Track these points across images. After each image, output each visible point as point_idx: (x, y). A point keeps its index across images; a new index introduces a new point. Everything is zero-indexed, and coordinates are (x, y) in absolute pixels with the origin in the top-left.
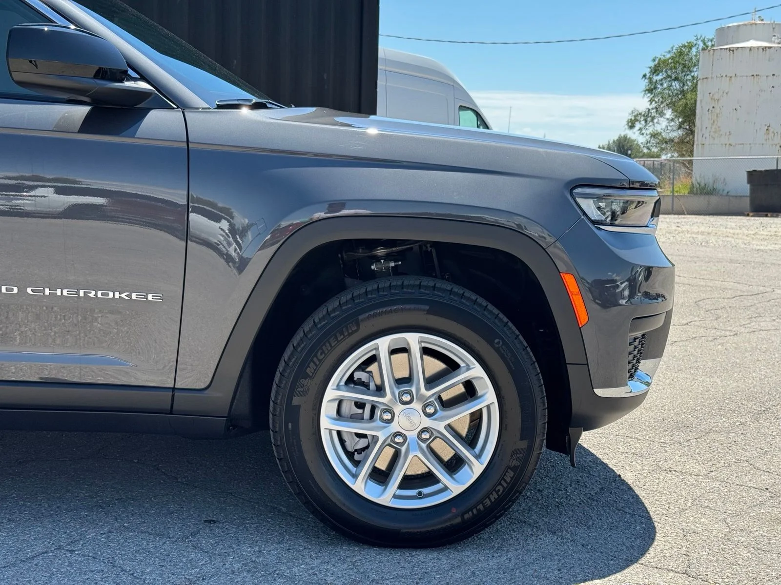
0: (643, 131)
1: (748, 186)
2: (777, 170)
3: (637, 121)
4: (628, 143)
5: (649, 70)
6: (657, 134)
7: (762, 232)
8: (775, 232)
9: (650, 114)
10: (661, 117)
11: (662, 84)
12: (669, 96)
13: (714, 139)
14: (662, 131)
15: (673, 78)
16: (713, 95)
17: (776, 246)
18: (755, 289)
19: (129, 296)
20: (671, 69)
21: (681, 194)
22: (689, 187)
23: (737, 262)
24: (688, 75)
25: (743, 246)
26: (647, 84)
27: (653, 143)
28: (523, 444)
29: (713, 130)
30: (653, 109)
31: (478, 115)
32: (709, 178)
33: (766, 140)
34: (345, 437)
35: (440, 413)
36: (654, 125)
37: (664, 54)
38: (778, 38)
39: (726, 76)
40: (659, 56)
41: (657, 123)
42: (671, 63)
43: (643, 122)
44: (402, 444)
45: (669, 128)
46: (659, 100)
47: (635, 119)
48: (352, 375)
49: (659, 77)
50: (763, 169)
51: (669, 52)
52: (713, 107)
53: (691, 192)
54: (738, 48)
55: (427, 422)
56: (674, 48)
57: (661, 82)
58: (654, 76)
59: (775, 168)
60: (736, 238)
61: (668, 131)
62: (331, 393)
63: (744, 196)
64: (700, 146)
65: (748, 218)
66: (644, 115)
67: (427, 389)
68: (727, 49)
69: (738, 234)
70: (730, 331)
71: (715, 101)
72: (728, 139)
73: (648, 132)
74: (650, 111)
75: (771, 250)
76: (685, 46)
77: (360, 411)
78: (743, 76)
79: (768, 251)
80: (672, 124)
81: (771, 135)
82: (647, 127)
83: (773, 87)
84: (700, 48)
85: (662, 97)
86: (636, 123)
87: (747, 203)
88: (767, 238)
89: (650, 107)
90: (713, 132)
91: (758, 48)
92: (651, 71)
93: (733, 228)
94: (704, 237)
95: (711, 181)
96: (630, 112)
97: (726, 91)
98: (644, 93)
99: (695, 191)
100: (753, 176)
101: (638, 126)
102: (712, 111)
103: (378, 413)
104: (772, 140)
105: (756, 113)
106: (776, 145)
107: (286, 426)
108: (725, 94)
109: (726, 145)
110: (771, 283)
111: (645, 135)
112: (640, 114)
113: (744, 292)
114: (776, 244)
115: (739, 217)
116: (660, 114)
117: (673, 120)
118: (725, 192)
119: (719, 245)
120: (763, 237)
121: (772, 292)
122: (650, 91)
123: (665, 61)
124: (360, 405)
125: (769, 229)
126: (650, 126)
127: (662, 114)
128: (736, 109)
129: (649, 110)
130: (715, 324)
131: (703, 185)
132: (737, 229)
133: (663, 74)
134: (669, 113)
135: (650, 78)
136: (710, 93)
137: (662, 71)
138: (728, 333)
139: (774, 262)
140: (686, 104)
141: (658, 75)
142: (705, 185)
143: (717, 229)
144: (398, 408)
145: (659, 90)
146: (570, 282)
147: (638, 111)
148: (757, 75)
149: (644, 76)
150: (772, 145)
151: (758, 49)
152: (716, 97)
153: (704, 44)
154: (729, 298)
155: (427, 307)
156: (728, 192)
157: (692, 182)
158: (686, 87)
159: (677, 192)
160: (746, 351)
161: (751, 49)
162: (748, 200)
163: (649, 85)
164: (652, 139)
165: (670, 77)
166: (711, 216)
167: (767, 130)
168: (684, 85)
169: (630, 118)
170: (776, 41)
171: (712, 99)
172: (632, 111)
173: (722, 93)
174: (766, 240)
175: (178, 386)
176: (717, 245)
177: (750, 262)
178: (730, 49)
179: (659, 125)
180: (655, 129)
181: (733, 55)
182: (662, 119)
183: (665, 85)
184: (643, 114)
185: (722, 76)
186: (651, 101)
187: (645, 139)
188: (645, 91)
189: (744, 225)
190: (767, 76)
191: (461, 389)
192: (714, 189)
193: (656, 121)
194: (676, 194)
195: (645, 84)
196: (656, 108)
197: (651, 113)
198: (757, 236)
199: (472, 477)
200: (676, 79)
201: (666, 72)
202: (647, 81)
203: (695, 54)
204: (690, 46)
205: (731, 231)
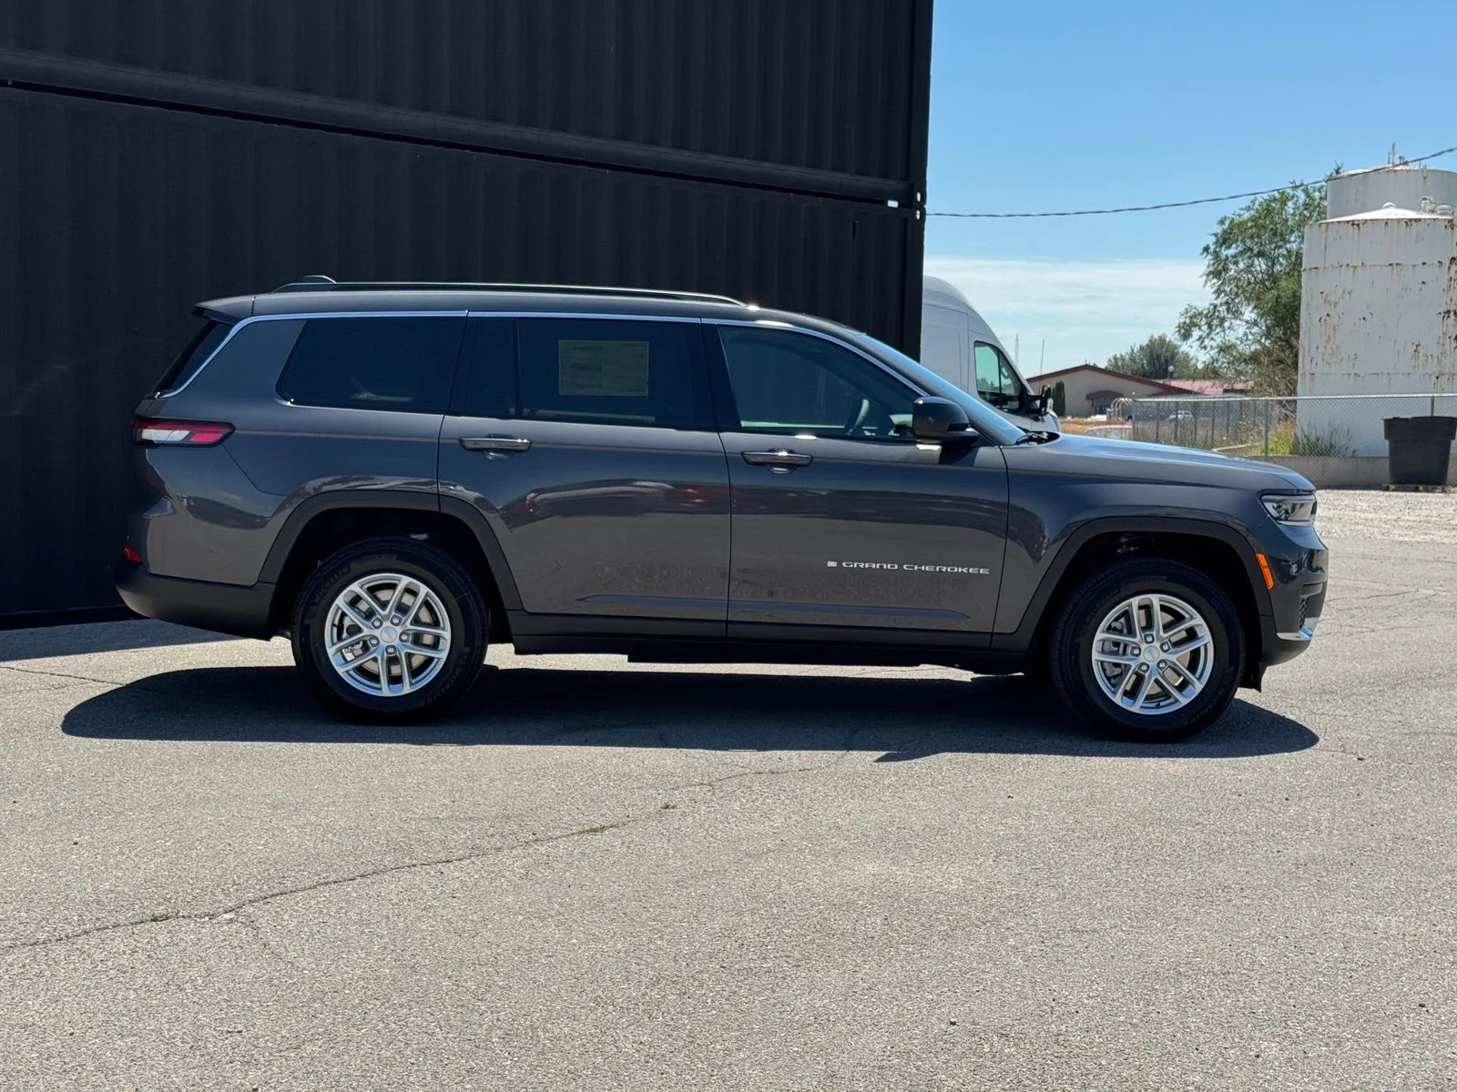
0: (1207, 342)
1: (1387, 441)
2: (1433, 418)
3: (1195, 325)
4: (1167, 351)
5: (1213, 239)
6: (1231, 346)
7: (1407, 518)
8: (1427, 516)
9: (1217, 314)
10: (1236, 318)
11: (1236, 263)
12: (1249, 283)
13: (1330, 364)
14: (1238, 342)
15: (1255, 252)
16: (1327, 295)
17: (1427, 537)
18: (1395, 589)
19: (968, 570)
20: (1252, 237)
21: (1280, 455)
22: (1291, 442)
23: (1371, 557)
24: (1281, 247)
25: (1379, 537)
26: (1211, 262)
27: (1223, 363)
28: (1232, 670)
29: (1329, 351)
30: (1221, 305)
31: (1000, 354)
32: (1323, 429)
33: (1415, 367)
34: (1106, 666)
35: (1172, 650)
36: (1224, 331)
37: (1238, 212)
38: (1431, 202)
39: (1348, 265)
40: (1230, 215)
41: (1229, 328)
42: (1251, 227)
43: (1205, 328)
44: (1146, 671)
45: (1250, 337)
46: (1231, 289)
47: (1191, 322)
48: (1110, 625)
49: (1232, 251)
50: (1410, 417)
51: (1248, 208)
52: (1328, 315)
53: (1295, 450)
54: (1366, 220)
55: (1164, 656)
56: (1257, 203)
57: (1234, 259)
58: (1223, 248)
59: (1429, 414)
60: (1370, 526)
61: (1248, 342)
62: (1099, 635)
63: (1380, 458)
64: (1308, 376)
65: (1387, 493)
66: (1206, 316)
67: (1165, 632)
68: (1348, 222)
69: (1372, 520)
70: (1367, 628)
71: (1330, 305)
72: (1354, 365)
73: (1214, 344)
74: (1218, 308)
75: (1419, 543)
76: (1275, 200)
77: (1116, 649)
78: (1375, 266)
79: (1415, 544)
80: (1255, 330)
81: (1422, 358)
82: (1212, 335)
83: (1424, 283)
84: (1301, 201)
85: (1236, 286)
86: (1193, 329)
87: (1384, 468)
88: (1414, 525)
89: (1218, 302)
90: (1329, 354)
91: (1399, 221)
92: (1218, 240)
93: (1364, 511)
94: (1323, 524)
95: (1327, 435)
96: (1182, 310)
97: (1349, 289)
98: (1205, 278)
99: (1301, 450)
100: (1393, 426)
101: (1196, 333)
102: (1325, 320)
103: (1129, 650)
104: (1424, 367)
105: (1397, 325)
106: (1430, 375)
107: (1070, 658)
108: (1347, 293)
109: (1349, 374)
110: (1415, 582)
111: (1209, 348)
112: (1200, 314)
113: (1381, 592)
114: (1426, 534)
115: (1373, 492)
116: (1233, 314)
117: (1255, 323)
118: (1349, 453)
119: (1345, 535)
120: (1408, 523)
121: (1415, 592)
122: (1216, 274)
123: (1241, 224)
124: (1116, 644)
125: (1418, 512)
126: (1218, 333)
127: (1237, 314)
128: (1364, 318)
129: (1215, 307)
130: (1350, 622)
131: (1313, 439)
132: (1370, 513)
133: (1238, 246)
134: (1249, 313)
135: (1215, 252)
136: (1322, 293)
137: (1237, 240)
138: (1364, 630)
139: (1421, 557)
140: (1279, 297)
141: (1229, 247)
142: (1318, 439)
143: (1342, 512)
144: (1144, 646)
145: (1232, 273)
146: (1262, 559)
147: (1196, 308)
148: (1397, 264)
149: (1206, 249)
150: (1424, 375)
151: (1398, 223)
152: (1332, 298)
153: (1308, 195)
154: (1364, 598)
155: (1165, 577)
156: (1354, 451)
157: (1295, 435)
158: (1277, 268)
159: (1272, 450)
160: (1384, 643)
161: (1387, 222)
162: (1387, 463)
163: (1214, 264)
164: (1222, 354)
165: (1251, 250)
166: (1328, 491)
167: (1415, 351)
168: (1273, 264)
169: (1182, 320)
170: (1428, 208)
171: (1325, 301)
172: (1186, 309)
173: (1341, 293)
174: (1413, 527)
175: (995, 631)
176: (1343, 536)
177: (1390, 558)
178: (1353, 223)
179: (1232, 332)
180: (1226, 338)
181: (1359, 234)
182: (1238, 322)
183: (1241, 265)
184: (1205, 312)
185: (1341, 266)
186: (1218, 292)
187: (1208, 356)
188: (1208, 275)
189: (1382, 505)
190: (1414, 266)
191: (1184, 634)
192: (1332, 446)
193: (1227, 324)
194: (1271, 455)
195: (1207, 262)
196: (1227, 303)
197: (1219, 311)
198: (1401, 523)
199: (1194, 693)
200: (1261, 254)
201: (1243, 242)
202: (1210, 257)
203: (1292, 211)
204: (1284, 199)
205: (1362, 515)
